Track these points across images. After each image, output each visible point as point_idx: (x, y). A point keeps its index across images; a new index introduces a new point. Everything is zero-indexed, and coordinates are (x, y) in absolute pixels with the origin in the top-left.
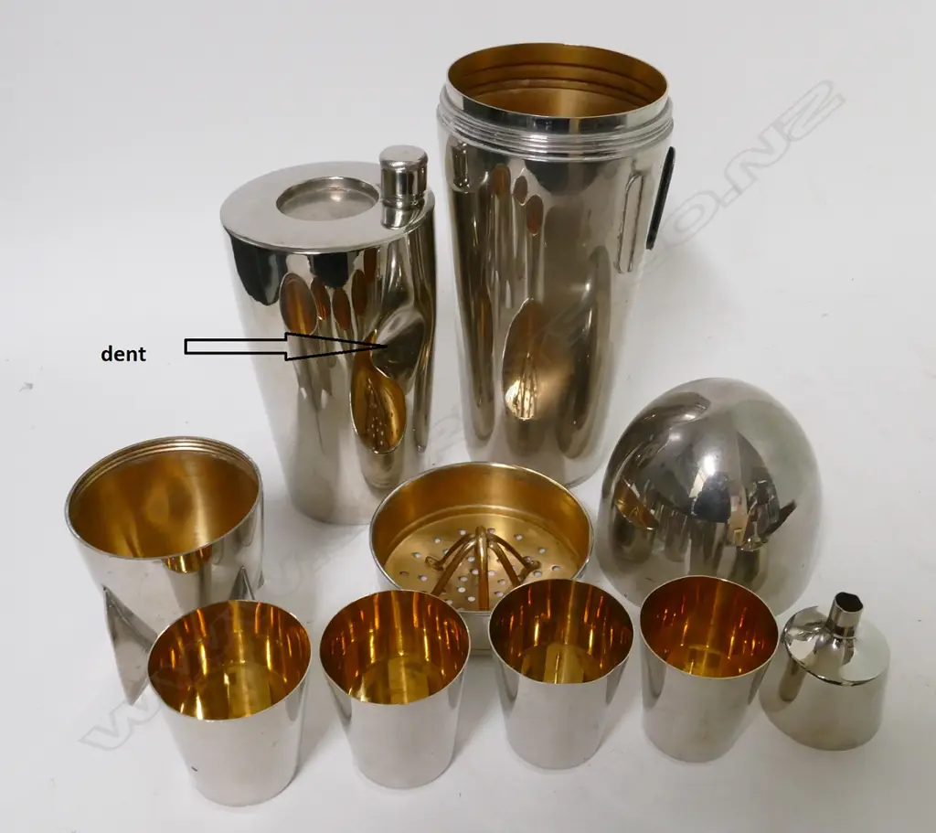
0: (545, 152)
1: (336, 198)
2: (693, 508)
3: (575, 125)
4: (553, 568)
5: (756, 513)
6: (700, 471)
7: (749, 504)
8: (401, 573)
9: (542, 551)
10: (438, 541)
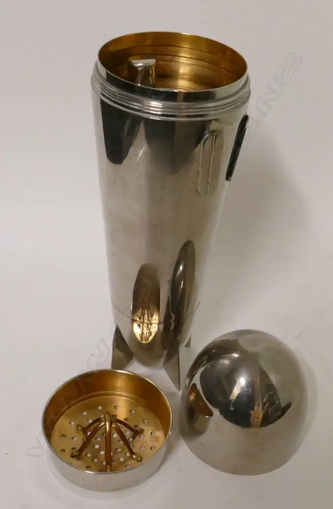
0: (160, 113)
3: (181, 97)
4: (151, 433)
5: (268, 411)
6: (237, 383)
7: (264, 405)
8: (62, 435)
9: (146, 421)
10: (85, 413)
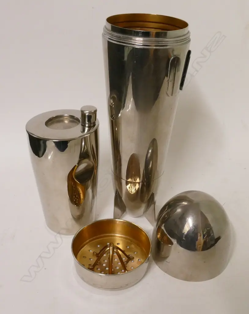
1: (66, 122)
2: (184, 237)
4: (138, 260)
5: (206, 240)
7: (204, 236)
8: (83, 257)
9: (136, 253)
10: (99, 246)
